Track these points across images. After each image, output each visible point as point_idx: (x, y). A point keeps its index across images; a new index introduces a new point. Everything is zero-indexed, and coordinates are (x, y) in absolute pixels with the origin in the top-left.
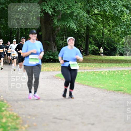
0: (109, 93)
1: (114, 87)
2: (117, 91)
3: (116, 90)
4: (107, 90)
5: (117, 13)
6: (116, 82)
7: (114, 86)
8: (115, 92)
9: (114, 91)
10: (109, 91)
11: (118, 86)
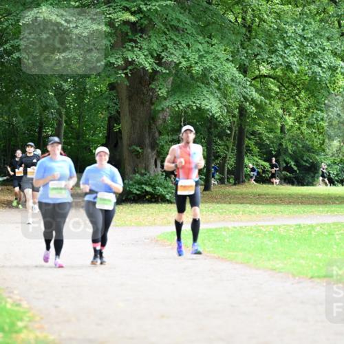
0: (299, 283)
1: (312, 267)
2: (319, 277)
3: (316, 275)
4: (294, 276)
5: (321, 72)
6: (317, 255)
7: (311, 264)
8: (313, 279)
9: (312, 277)
10: (297, 278)
11: (321, 265)
